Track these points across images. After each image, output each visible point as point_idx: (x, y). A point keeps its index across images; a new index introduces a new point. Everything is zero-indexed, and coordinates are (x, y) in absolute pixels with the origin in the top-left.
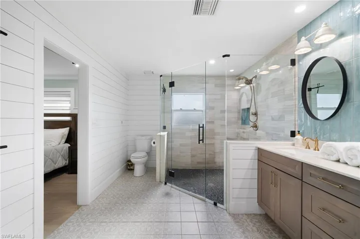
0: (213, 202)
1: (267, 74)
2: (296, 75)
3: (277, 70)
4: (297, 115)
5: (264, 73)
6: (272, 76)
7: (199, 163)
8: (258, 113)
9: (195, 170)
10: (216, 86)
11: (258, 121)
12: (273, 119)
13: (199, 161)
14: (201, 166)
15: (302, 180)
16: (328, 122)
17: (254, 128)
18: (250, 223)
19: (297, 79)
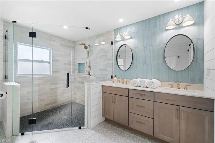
0: (78, 128)
1: (98, 45)
2: (113, 50)
3: (104, 45)
4: (113, 68)
5: (97, 44)
6: (101, 47)
7: (47, 105)
8: (91, 66)
9: (44, 111)
10: (61, 45)
11: (91, 71)
12: (100, 70)
13: (46, 103)
14: (48, 107)
15: (128, 97)
16: (126, 71)
17: (89, 75)
18: (103, 128)
19: (113, 51)
